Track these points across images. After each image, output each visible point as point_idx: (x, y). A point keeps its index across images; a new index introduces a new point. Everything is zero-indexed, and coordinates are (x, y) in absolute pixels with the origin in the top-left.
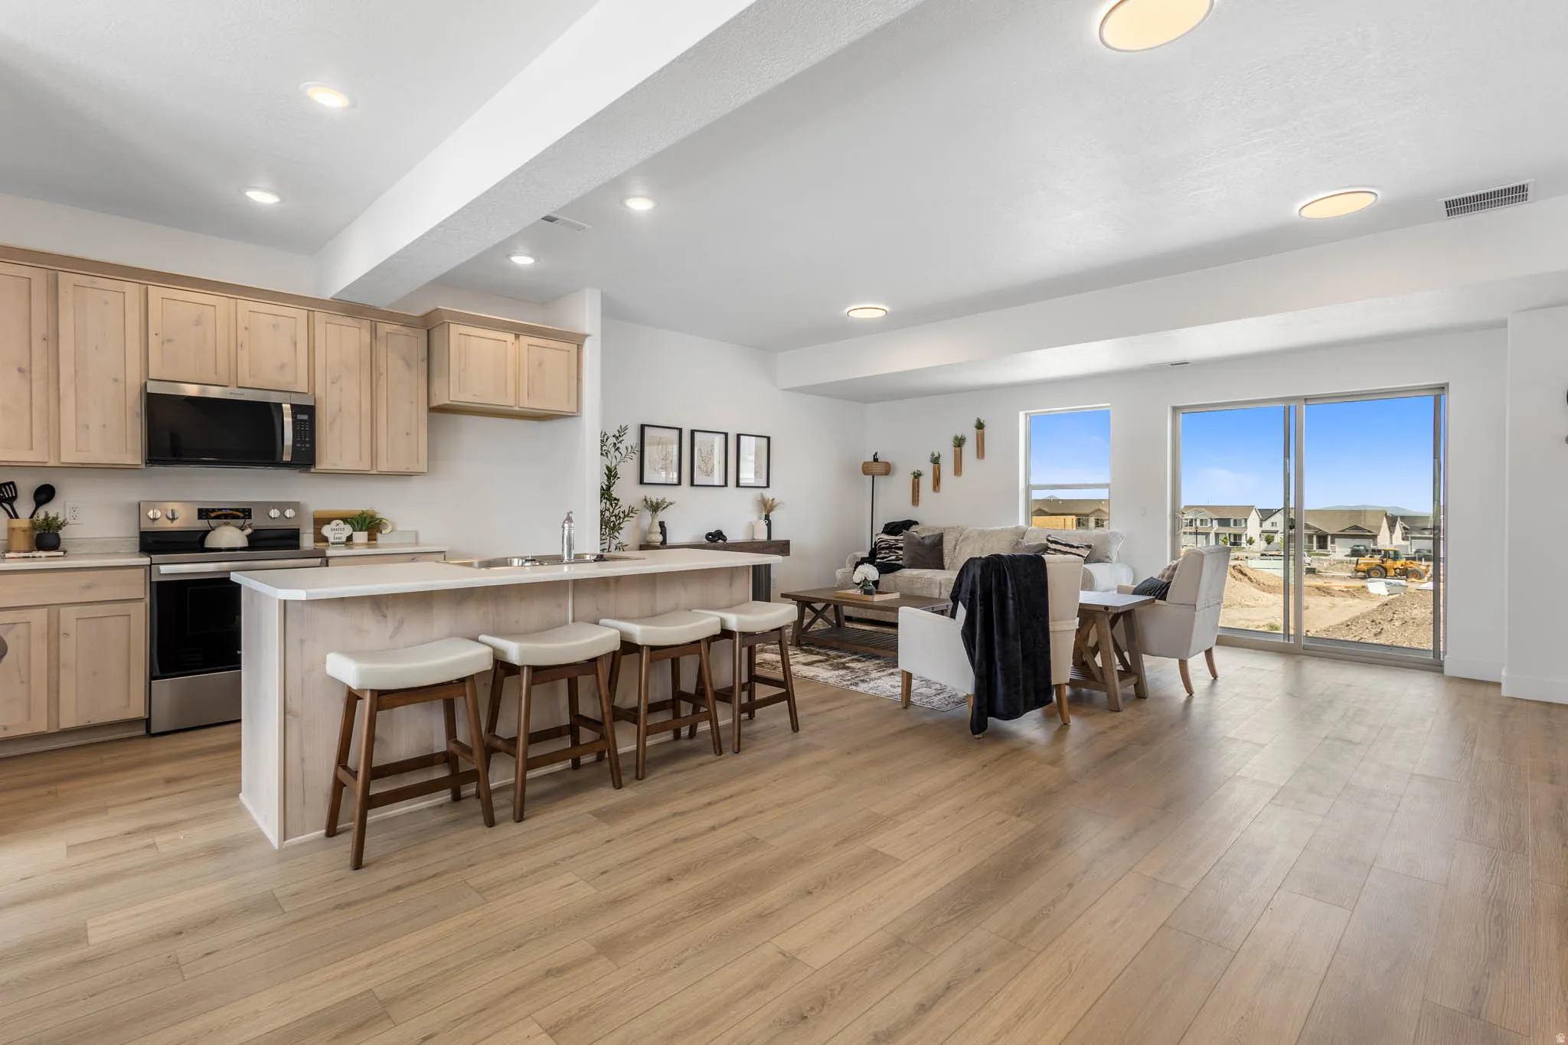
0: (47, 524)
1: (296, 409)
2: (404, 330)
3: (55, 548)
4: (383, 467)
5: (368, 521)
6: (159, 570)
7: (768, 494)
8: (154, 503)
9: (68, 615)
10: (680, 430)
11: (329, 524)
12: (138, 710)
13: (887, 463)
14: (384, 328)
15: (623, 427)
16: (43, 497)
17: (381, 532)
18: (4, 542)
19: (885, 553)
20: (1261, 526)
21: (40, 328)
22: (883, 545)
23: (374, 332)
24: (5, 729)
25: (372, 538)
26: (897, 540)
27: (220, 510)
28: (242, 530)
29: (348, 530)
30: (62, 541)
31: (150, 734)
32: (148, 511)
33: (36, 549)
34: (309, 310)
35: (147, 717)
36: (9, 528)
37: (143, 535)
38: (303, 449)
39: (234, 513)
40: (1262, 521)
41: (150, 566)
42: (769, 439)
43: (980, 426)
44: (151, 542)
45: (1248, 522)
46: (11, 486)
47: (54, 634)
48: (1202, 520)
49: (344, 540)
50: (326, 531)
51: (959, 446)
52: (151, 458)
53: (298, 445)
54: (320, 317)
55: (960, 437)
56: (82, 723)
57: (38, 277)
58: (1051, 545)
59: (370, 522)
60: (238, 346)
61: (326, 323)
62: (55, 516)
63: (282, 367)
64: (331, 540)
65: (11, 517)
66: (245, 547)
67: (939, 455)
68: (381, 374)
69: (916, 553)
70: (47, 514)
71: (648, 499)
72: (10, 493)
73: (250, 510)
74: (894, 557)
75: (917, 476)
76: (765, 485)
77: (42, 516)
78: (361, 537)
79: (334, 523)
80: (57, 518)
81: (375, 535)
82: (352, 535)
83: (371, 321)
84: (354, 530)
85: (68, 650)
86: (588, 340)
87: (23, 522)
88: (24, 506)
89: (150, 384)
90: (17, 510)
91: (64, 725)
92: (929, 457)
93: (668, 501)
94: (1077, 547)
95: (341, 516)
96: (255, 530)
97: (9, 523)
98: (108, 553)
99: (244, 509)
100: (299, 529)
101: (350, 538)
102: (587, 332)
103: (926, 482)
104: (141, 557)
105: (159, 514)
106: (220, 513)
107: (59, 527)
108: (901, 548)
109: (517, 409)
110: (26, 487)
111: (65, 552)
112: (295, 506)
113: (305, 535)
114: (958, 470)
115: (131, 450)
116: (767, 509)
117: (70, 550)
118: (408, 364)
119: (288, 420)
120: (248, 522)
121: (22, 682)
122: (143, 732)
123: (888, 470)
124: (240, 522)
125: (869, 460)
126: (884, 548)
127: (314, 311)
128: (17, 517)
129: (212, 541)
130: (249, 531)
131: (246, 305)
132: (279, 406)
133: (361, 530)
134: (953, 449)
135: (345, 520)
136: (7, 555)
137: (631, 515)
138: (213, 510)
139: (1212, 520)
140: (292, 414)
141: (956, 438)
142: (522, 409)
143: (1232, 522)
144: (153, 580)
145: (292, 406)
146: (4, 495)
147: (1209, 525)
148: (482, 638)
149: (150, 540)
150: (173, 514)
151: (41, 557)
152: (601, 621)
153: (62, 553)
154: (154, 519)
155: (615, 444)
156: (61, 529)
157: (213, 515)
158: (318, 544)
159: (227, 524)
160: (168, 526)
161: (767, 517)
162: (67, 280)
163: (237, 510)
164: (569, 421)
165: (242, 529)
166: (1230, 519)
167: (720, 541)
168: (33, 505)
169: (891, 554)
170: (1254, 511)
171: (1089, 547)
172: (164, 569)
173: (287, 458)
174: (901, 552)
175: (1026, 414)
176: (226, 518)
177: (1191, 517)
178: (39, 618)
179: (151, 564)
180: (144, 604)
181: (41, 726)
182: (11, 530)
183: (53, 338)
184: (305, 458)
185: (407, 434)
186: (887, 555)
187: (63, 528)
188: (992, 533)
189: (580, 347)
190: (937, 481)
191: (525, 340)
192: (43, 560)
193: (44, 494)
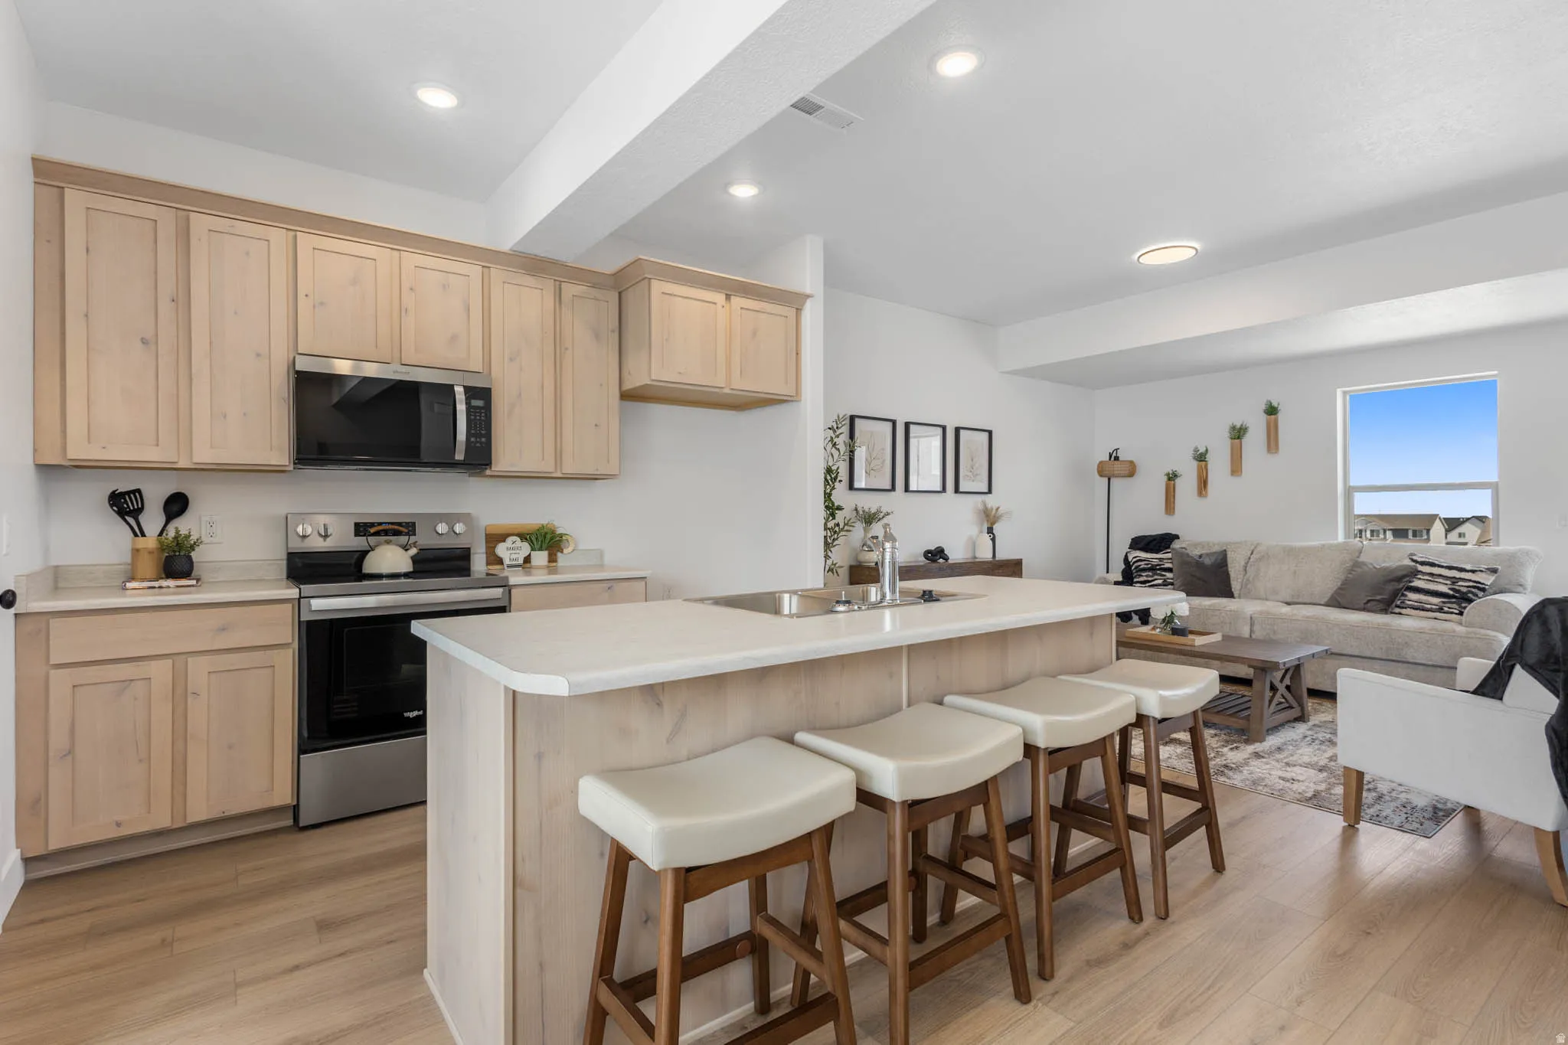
0: (178, 544)
1: (471, 392)
2: (594, 292)
3: (187, 574)
4: (569, 468)
5: (548, 536)
6: (310, 605)
7: (991, 501)
8: (303, 516)
9: (199, 670)
10: (894, 422)
11: (504, 541)
12: (283, 796)
13: (1131, 462)
14: (570, 290)
15: (841, 417)
16: (175, 508)
17: (562, 552)
18: (127, 567)
19: (1147, 576)
20: (1446, 537)
21: (167, 287)
22: (1143, 565)
23: (559, 294)
24: (118, 825)
25: (552, 559)
26: (1161, 559)
27: (380, 524)
28: (406, 550)
29: (525, 549)
30: (195, 564)
31: (298, 827)
32: (297, 526)
33: (164, 576)
34: (483, 267)
35: (295, 803)
36: (133, 549)
37: (292, 557)
38: (478, 445)
39: (396, 527)
40: (1448, 531)
41: (299, 599)
42: (990, 433)
43: (1272, 411)
44: (300, 565)
45: (1431, 532)
46: (137, 494)
47: (180, 693)
48: (1372, 532)
49: (521, 561)
50: (501, 550)
51: (1238, 438)
52: (301, 456)
53: (473, 439)
54: (497, 273)
55: (1238, 426)
56: (215, 814)
57: (167, 219)
58: (1420, 568)
59: (551, 539)
60: (402, 311)
61: (504, 282)
62: (187, 533)
63: (454, 339)
64: (507, 562)
65: (136, 535)
66: (410, 572)
67: (1207, 450)
68: (566, 349)
69: (1192, 576)
70: (177, 531)
71: (859, 509)
72: (135, 503)
73: (414, 524)
74: (1160, 582)
75: (1172, 477)
76: (986, 491)
77: (171, 533)
78: (540, 558)
79: (510, 539)
80: (190, 536)
81: (556, 555)
82: (530, 555)
83: (555, 280)
84: (533, 549)
85: (198, 715)
86: (808, 304)
87: (150, 542)
88: (152, 520)
89: (299, 359)
90: (142, 524)
91: (191, 819)
92: (1191, 452)
93: (884, 510)
94: (1473, 571)
95: (516, 532)
96: (420, 550)
97: (134, 542)
98: (250, 580)
99: (407, 523)
100: (469, 548)
101: (527, 560)
102: (808, 291)
103: (1186, 486)
104: (288, 588)
105: (309, 531)
106: (380, 528)
107: (192, 547)
108: (1170, 570)
109: (727, 391)
110: (155, 495)
111: (198, 580)
112: (465, 518)
113: (477, 556)
114: (1236, 469)
115: (277, 449)
116: (990, 521)
117: (205, 577)
118: (597, 336)
119: (461, 408)
120: (413, 539)
121: (140, 761)
122: (290, 822)
123: (1131, 471)
124: (403, 539)
125: (1104, 459)
126: (1144, 570)
127: (489, 267)
128: (143, 535)
129: (372, 565)
130: (413, 551)
131: (412, 259)
132: (450, 388)
133: (541, 549)
134: (1228, 442)
135: (523, 537)
136: (129, 585)
137: (846, 528)
138: (372, 525)
139: (1385, 531)
140: (466, 399)
141: (1233, 428)
142: (734, 392)
143: (1410, 533)
144: (302, 620)
145: (467, 389)
146: (129, 507)
147: (1382, 536)
148: (801, 737)
149: (298, 562)
150: (326, 530)
151: (169, 587)
152: (948, 699)
153: (194, 582)
154: (304, 537)
155: (832, 438)
156: (194, 550)
157: (372, 530)
158: (490, 567)
159: (388, 542)
160: (320, 545)
161: (990, 531)
162: (201, 223)
163: (400, 524)
164: (784, 406)
165: (406, 548)
166: (1407, 530)
167: (941, 560)
168: (162, 519)
169: (1156, 577)
170: (1438, 520)
171: (1494, 571)
172: (317, 604)
173: (459, 456)
174: (1169, 575)
175: (1345, 393)
176: (386, 535)
177: (1360, 528)
178: (161, 672)
179: (300, 597)
180: (291, 651)
181: (163, 821)
182: (136, 552)
183: (183, 299)
184: (479, 459)
185: (596, 425)
186: (1150, 579)
187: (197, 549)
188: (1308, 552)
189: (799, 311)
190: (1203, 484)
191: (738, 302)
192: (173, 592)
193: (176, 505)
